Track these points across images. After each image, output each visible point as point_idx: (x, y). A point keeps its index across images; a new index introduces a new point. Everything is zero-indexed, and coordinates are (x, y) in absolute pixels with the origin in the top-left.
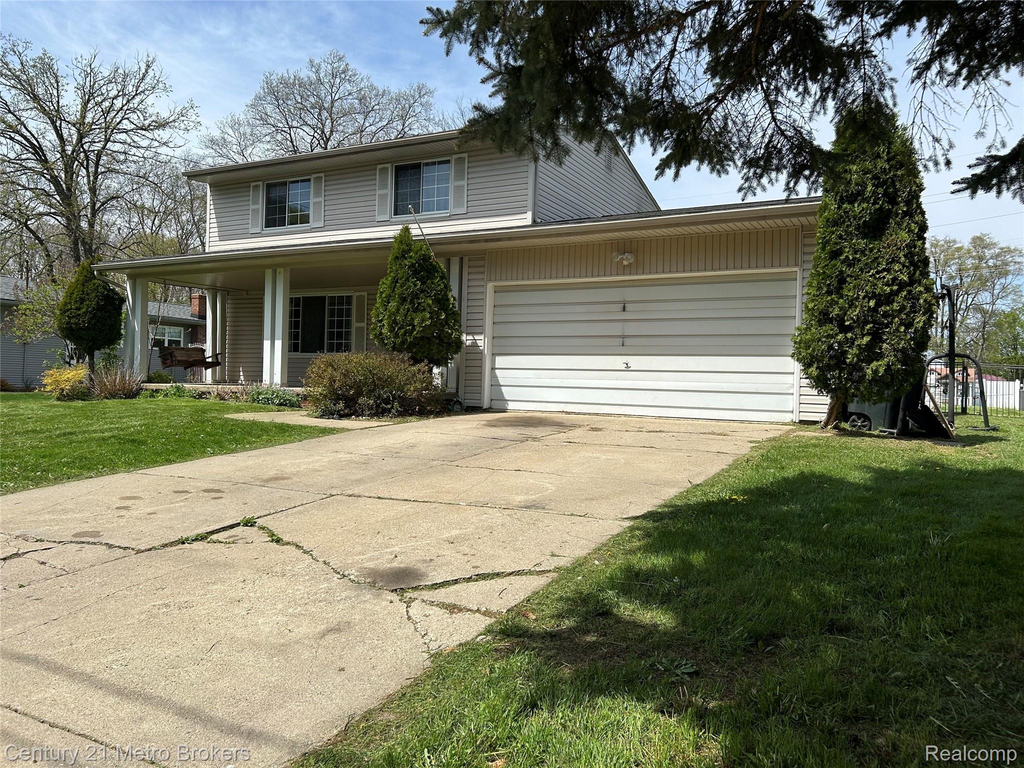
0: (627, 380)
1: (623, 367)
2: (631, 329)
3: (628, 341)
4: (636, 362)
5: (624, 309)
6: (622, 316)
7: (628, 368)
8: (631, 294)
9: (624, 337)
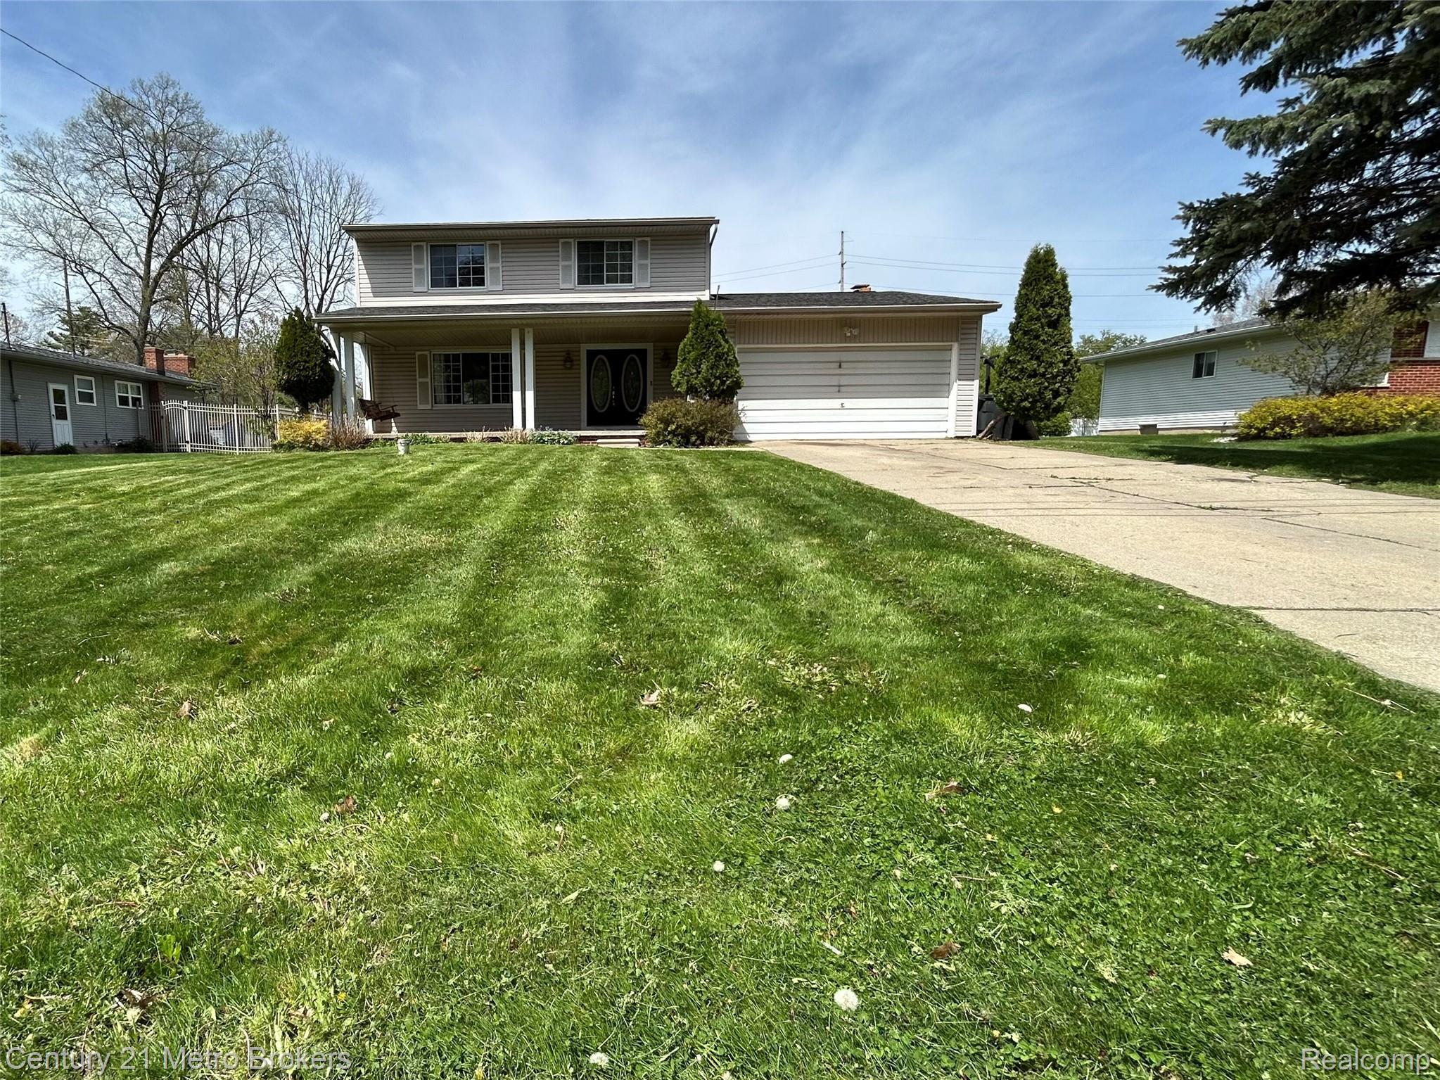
0: (843, 415)
1: (839, 406)
2: (844, 380)
3: (843, 389)
4: (848, 403)
5: (840, 367)
6: (838, 371)
7: (842, 407)
8: (844, 356)
9: (839, 386)
